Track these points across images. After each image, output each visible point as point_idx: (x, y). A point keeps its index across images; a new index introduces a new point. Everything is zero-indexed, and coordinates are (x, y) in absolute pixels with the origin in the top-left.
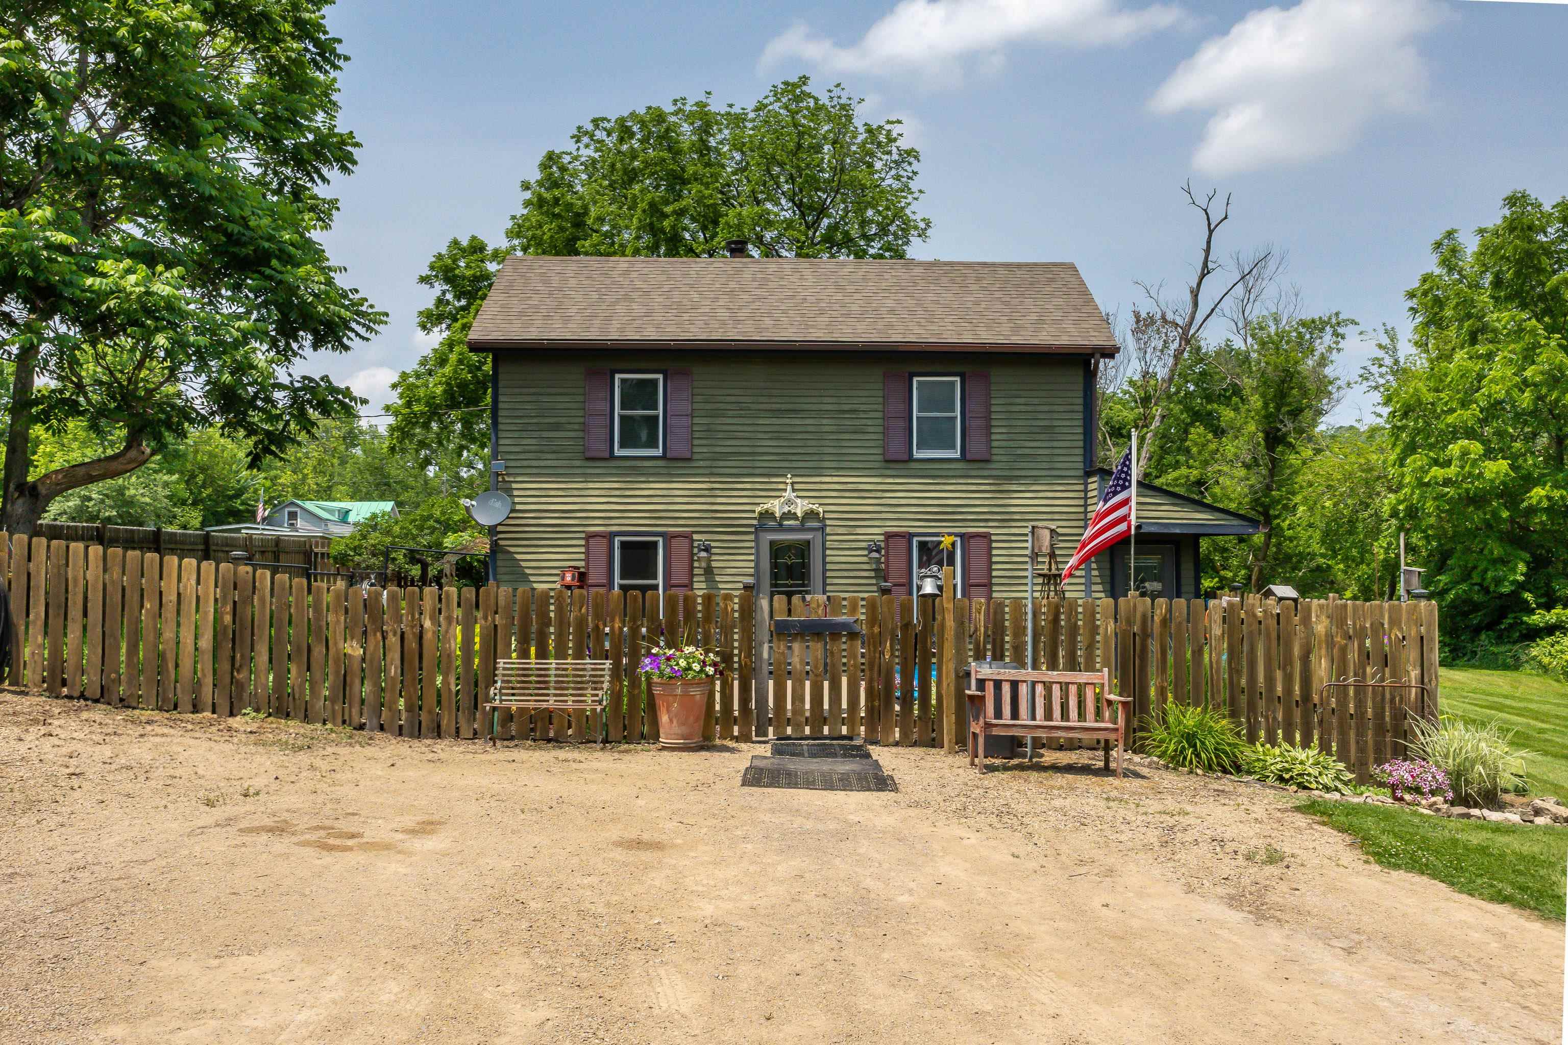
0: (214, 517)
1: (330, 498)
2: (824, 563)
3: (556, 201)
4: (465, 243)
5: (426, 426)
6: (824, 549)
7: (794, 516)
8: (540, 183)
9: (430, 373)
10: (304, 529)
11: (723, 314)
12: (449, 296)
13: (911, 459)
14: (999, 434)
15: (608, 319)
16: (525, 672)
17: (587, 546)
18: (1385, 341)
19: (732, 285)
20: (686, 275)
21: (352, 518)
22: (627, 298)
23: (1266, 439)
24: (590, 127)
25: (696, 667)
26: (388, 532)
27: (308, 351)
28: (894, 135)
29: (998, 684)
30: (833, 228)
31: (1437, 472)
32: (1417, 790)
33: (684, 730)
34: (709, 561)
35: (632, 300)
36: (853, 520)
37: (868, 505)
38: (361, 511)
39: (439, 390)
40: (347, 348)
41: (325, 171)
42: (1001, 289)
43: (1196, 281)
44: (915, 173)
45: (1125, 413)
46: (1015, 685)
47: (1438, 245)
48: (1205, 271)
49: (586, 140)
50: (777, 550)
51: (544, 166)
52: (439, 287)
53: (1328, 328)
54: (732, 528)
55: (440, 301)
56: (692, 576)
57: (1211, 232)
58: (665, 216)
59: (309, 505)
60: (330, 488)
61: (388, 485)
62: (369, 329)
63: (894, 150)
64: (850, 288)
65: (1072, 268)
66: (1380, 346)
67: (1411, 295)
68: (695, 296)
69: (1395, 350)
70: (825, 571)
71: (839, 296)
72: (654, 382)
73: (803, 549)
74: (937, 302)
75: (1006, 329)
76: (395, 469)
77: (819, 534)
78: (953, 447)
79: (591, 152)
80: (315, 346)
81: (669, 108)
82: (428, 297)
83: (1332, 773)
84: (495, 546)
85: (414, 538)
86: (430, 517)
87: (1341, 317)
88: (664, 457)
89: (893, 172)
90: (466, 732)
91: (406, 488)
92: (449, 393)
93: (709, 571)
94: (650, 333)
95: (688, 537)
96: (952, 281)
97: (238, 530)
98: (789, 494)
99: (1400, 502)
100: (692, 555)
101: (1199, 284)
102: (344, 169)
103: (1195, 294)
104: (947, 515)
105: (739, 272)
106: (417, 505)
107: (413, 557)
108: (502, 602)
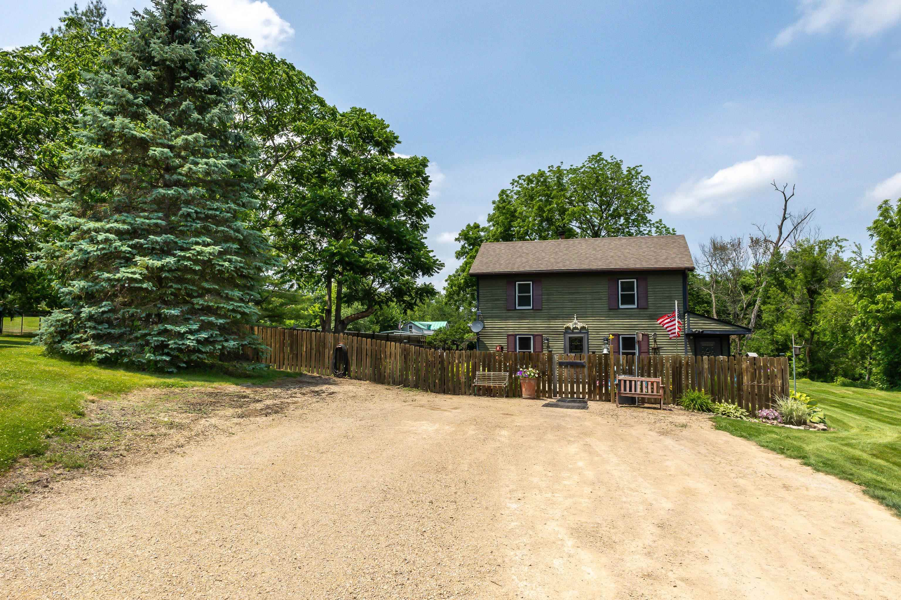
0: (384, 328)
1: (424, 321)
2: (588, 345)
3: (504, 207)
4: (472, 225)
5: (458, 295)
6: (588, 340)
7: (577, 328)
8: (499, 201)
9: (459, 275)
10: (415, 332)
11: (552, 260)
12: (466, 245)
13: (618, 308)
14: (651, 300)
15: (514, 264)
16: (484, 376)
17: (508, 339)
18: (856, 249)
19: (557, 250)
20: (541, 247)
21: (432, 328)
22: (521, 256)
23: (808, 292)
24: (517, 179)
25: (532, 374)
26: (445, 334)
27: (421, 277)
28: (639, 171)
29: (625, 381)
30: (614, 210)
31: (873, 307)
32: (768, 419)
33: (529, 393)
34: (548, 344)
35: (522, 257)
36: (598, 330)
37: (603, 324)
38: (437, 325)
39: (462, 281)
40: (432, 275)
41: (425, 218)
42: (654, 247)
43: (781, 222)
44: (649, 186)
45: (751, 280)
46: (630, 382)
47: (880, 207)
48: (784, 218)
49: (516, 184)
50: (571, 340)
51: (500, 195)
52: (462, 242)
53: (834, 243)
54: (557, 333)
55: (463, 247)
56: (542, 348)
57: (786, 201)
58: (544, 212)
59: (416, 323)
60: (423, 316)
61: (445, 315)
62: (438, 269)
63: (640, 177)
64: (598, 249)
65: (683, 237)
66: (853, 252)
67: (869, 229)
68: (544, 254)
69: (861, 254)
70: (588, 347)
71: (594, 252)
72: (530, 284)
73: (581, 340)
74: (629, 253)
75: (653, 262)
76: (447, 309)
77: (586, 335)
78: (634, 304)
79: (518, 189)
80: (423, 274)
81: (546, 170)
82: (458, 246)
83: (740, 412)
84: (478, 339)
85: (454, 336)
86: (460, 328)
87: (839, 238)
88: (533, 309)
89: (640, 186)
90: (467, 393)
91: (452, 316)
92: (466, 282)
93: (548, 347)
94: (527, 268)
95: (541, 336)
96: (636, 245)
97: (393, 333)
98: (575, 321)
99: (859, 320)
100: (542, 342)
101: (782, 224)
102: (431, 217)
103: (780, 228)
104: (632, 328)
105: (559, 245)
106: (456, 323)
107: (453, 343)
108: (477, 355)
